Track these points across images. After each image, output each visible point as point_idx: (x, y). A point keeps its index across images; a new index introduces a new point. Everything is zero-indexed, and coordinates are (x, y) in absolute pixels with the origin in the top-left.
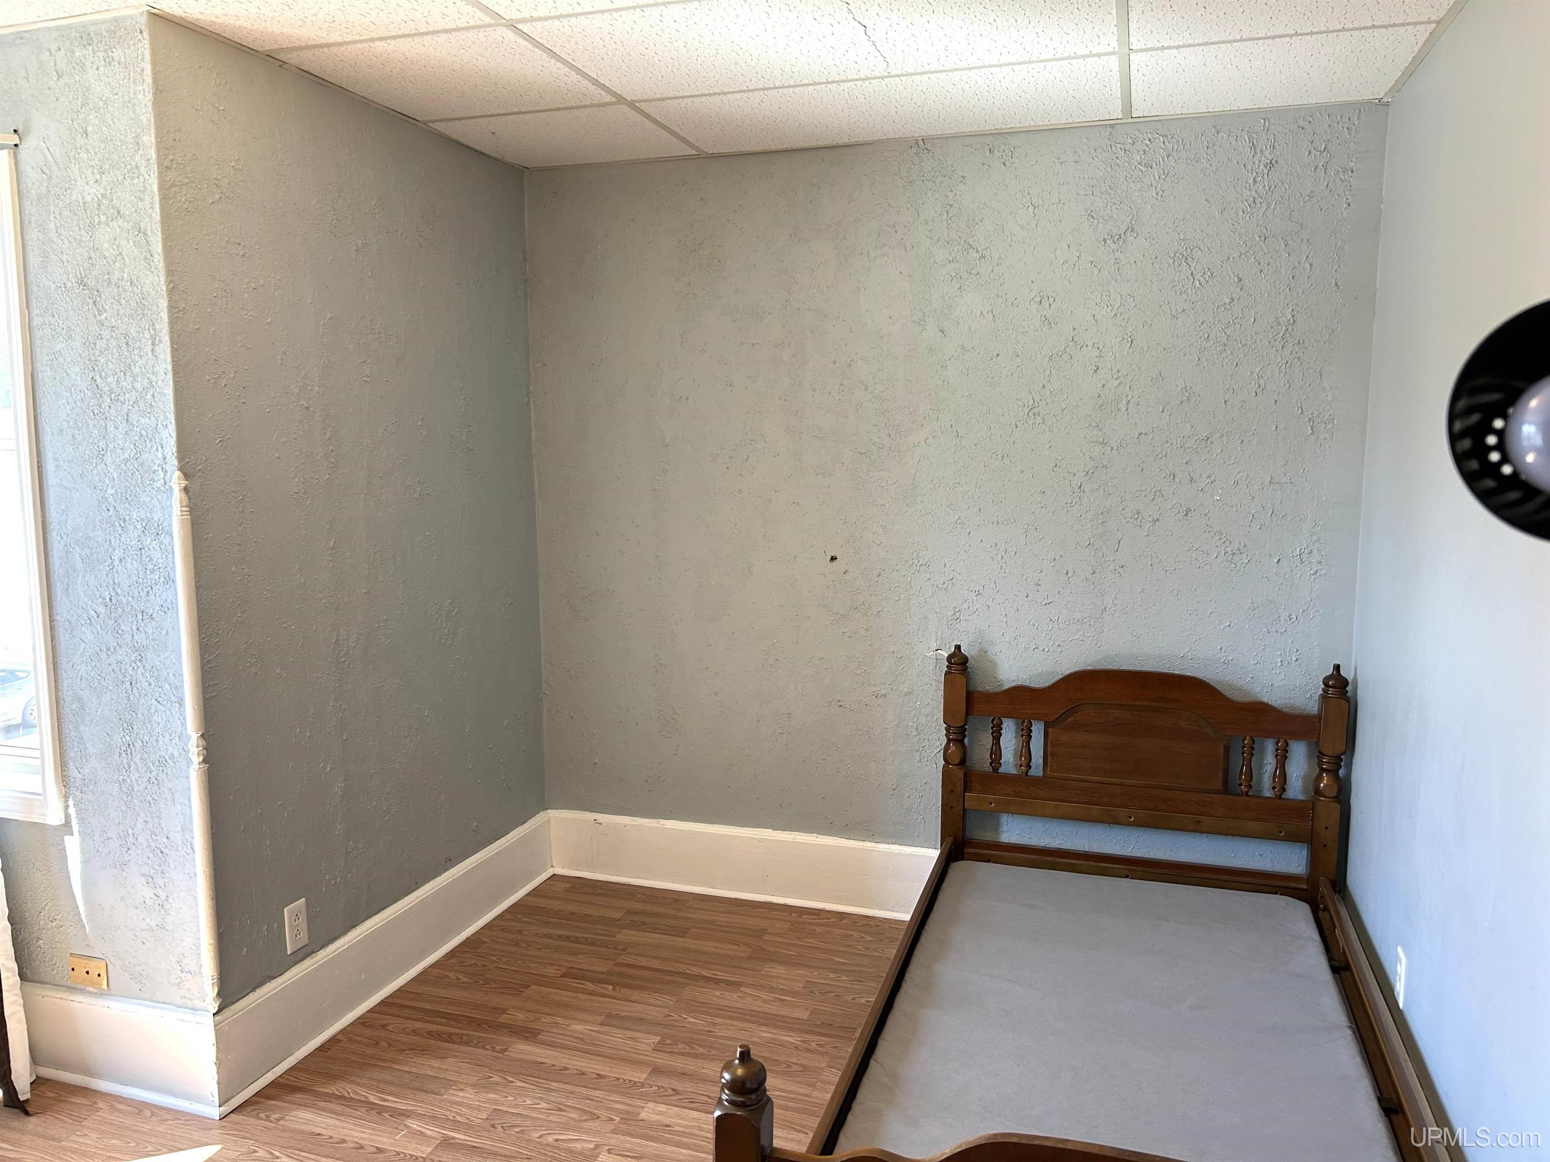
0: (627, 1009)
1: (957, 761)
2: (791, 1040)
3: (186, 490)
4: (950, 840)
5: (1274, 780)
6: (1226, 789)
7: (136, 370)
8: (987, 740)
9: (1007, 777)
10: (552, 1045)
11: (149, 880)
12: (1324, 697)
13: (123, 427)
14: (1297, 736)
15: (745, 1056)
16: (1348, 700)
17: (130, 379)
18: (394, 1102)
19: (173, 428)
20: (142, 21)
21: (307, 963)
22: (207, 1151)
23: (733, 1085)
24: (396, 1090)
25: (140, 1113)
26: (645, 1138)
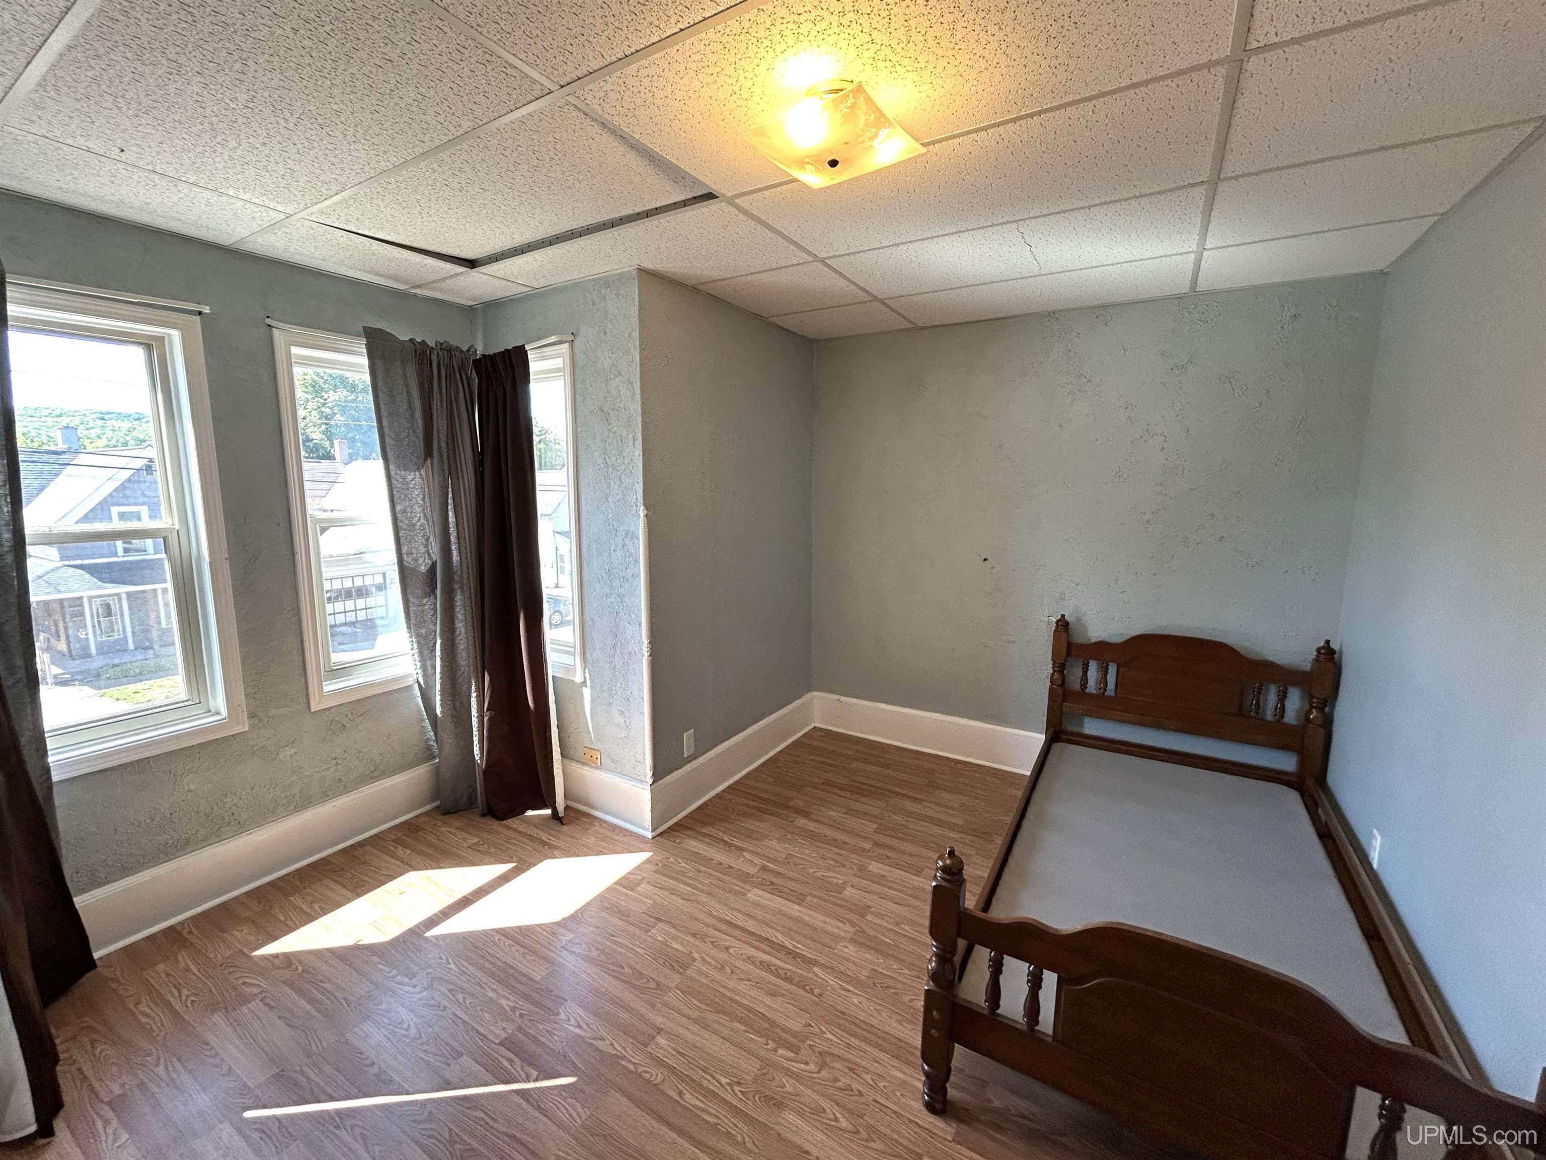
0: (859, 807)
1: (1060, 682)
2: (954, 836)
3: (646, 515)
4: (1051, 730)
5: (1276, 710)
6: (1240, 713)
7: (625, 454)
8: (1079, 672)
9: (1091, 695)
10: (817, 821)
11: (622, 713)
12: (1317, 660)
13: (618, 483)
14: (1294, 684)
15: (952, 853)
16: (1335, 663)
17: (622, 459)
18: (737, 842)
19: (641, 483)
20: (635, 273)
21: (693, 763)
22: (647, 855)
23: (944, 869)
24: (737, 835)
25: (614, 830)
26: (871, 881)
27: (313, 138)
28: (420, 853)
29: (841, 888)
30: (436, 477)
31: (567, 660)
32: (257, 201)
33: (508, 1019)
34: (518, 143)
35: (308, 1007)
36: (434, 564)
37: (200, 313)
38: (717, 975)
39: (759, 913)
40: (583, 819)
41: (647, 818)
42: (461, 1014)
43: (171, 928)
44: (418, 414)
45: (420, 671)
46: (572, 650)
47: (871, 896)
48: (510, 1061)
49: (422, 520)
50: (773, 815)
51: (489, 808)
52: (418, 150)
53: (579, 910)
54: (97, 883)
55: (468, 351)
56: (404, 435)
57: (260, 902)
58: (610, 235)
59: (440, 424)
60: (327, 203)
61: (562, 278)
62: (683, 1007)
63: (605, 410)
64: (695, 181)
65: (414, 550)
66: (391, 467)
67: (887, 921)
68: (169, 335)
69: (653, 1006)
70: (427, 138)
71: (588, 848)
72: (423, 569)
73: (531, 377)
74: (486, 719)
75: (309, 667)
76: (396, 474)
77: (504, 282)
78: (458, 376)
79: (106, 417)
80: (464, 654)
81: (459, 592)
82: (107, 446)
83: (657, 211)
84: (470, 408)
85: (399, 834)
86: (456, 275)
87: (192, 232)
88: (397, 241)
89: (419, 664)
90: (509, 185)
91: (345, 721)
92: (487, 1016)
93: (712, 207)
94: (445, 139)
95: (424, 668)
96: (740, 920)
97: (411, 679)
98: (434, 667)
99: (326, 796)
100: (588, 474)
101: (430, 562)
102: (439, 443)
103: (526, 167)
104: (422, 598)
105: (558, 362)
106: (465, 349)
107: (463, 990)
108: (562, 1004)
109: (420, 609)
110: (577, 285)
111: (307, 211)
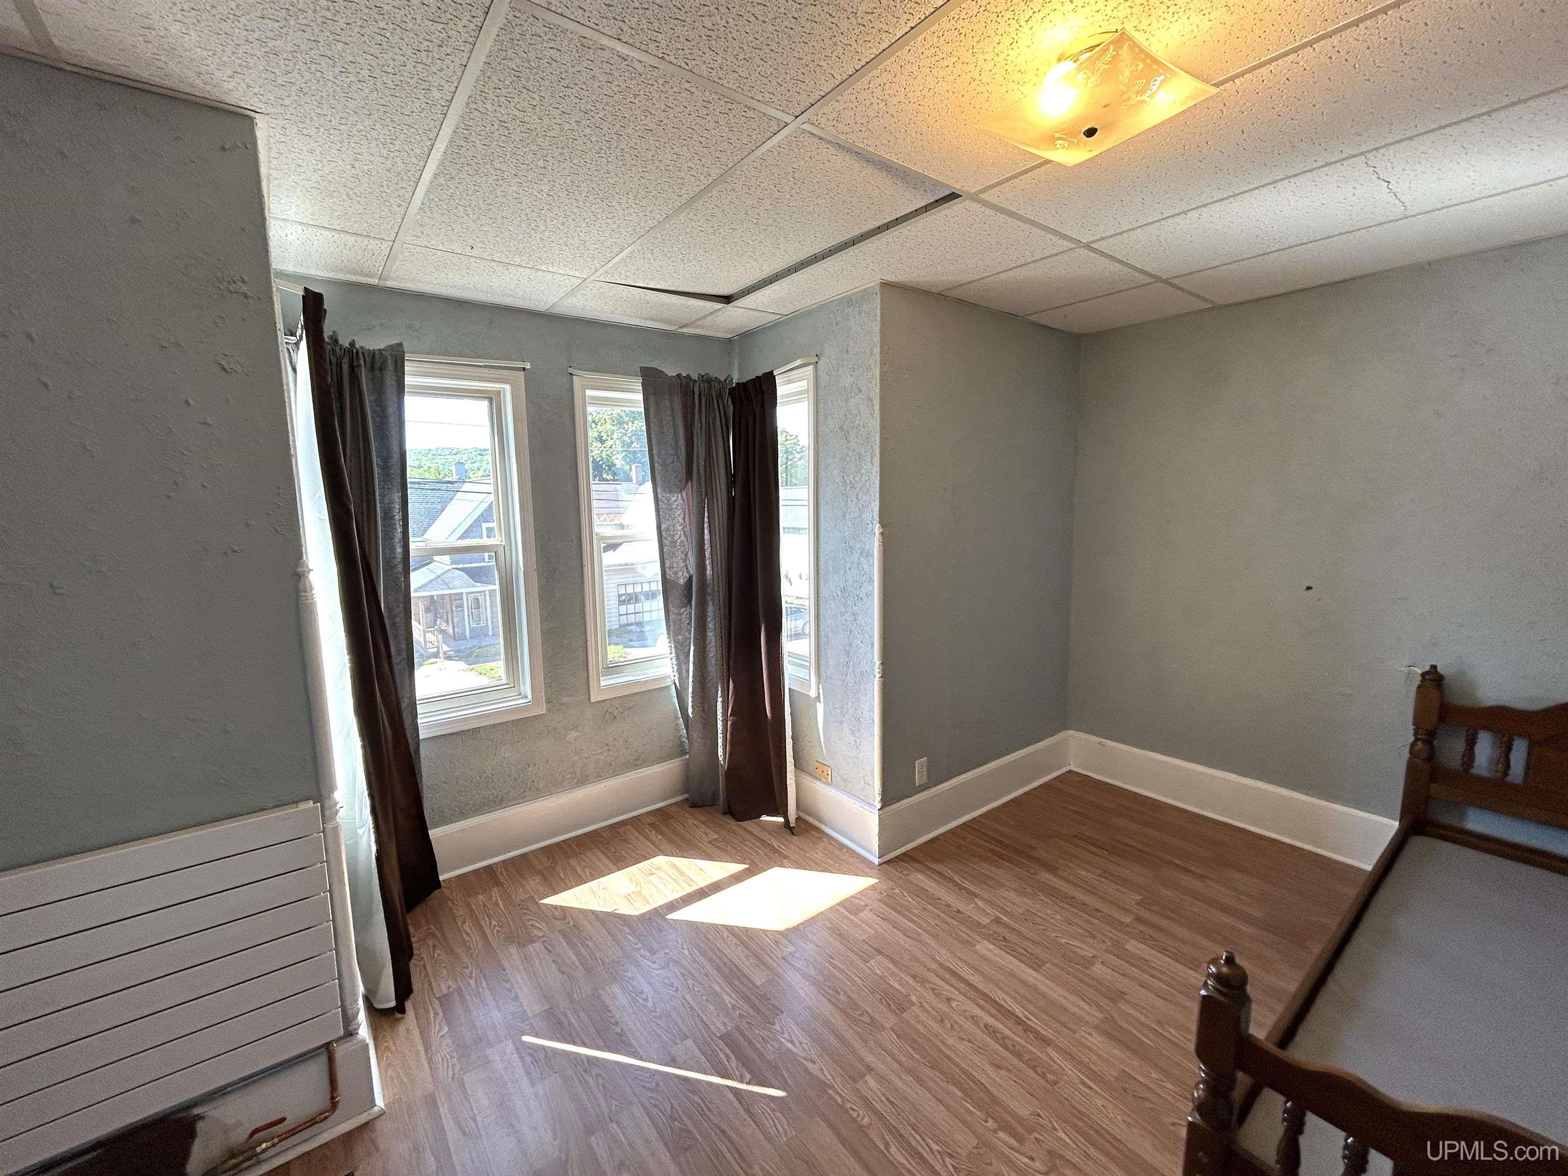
0: (1119, 871)
1: (1424, 755)
3: (882, 534)
4: (1410, 817)
7: (863, 471)
8: (1459, 745)
9: (1479, 778)
10: (1062, 878)
11: (853, 732)
13: (855, 501)
15: (1230, 960)
17: (859, 476)
18: (967, 884)
19: (878, 501)
20: (877, 288)
21: (925, 793)
22: (870, 881)
23: (1218, 977)
24: (969, 878)
25: (841, 849)
26: (1128, 962)
27: (597, 211)
28: (668, 839)
29: (1088, 963)
30: (695, 496)
31: (803, 673)
32: (561, 271)
33: (728, 1015)
34: (760, 180)
35: (574, 958)
36: (691, 577)
37: (524, 369)
38: (936, 1027)
39: (988, 970)
40: (814, 833)
41: (874, 843)
42: (688, 997)
43: (489, 866)
44: (682, 442)
45: (676, 674)
46: (808, 664)
47: (1126, 981)
48: (727, 1056)
49: (682, 538)
50: (1011, 862)
51: (729, 808)
52: (677, 204)
53: (802, 924)
54: (445, 821)
55: (725, 380)
56: (669, 461)
57: (548, 859)
58: (852, 253)
59: (700, 451)
60: (610, 265)
61: (808, 302)
62: (896, 1051)
63: (845, 427)
64: (935, 184)
65: (675, 565)
66: (659, 490)
67: (1147, 1017)
68: (503, 389)
69: (865, 1041)
70: (683, 192)
71: (815, 863)
72: (682, 581)
73: (778, 401)
74: (729, 723)
75: (590, 664)
76: (663, 496)
77: (756, 313)
78: (716, 405)
79: (484, 453)
80: (713, 661)
81: (711, 603)
82: (483, 476)
83: (897, 222)
84: (725, 436)
85: (654, 819)
86: (716, 311)
87: (521, 304)
88: (666, 288)
89: (676, 667)
90: (755, 221)
91: (616, 713)
92: (712, 1007)
93: (955, 207)
94: (697, 190)
95: (679, 671)
96: (966, 972)
97: (669, 680)
98: (688, 671)
99: (600, 776)
100: (826, 493)
101: (688, 575)
102: (698, 467)
103: (769, 202)
104: (681, 608)
105: (803, 385)
106: (722, 379)
107: (694, 978)
108: (777, 1015)
109: (678, 617)
110: (824, 307)
111: (598, 274)
